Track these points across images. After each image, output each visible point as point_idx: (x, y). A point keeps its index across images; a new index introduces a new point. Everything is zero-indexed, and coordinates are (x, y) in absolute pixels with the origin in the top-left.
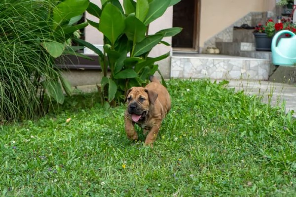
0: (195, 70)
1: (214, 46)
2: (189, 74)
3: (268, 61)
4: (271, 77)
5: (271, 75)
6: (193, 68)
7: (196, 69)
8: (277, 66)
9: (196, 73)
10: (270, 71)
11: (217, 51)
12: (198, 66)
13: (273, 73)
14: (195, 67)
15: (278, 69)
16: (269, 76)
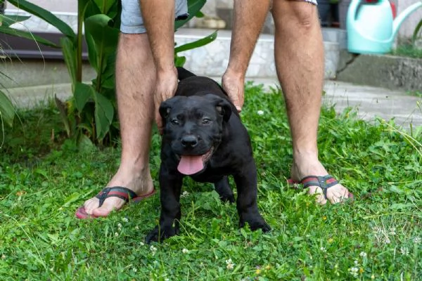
0: (211, 61)
1: (214, 15)
2: (200, 67)
3: (335, 45)
4: (341, 74)
5: (342, 70)
6: (208, 57)
7: (212, 59)
8: (356, 55)
9: (213, 67)
10: (340, 63)
11: (222, 24)
12: (216, 54)
13: (346, 67)
14: (212, 55)
15: (357, 59)
16: (338, 72)
